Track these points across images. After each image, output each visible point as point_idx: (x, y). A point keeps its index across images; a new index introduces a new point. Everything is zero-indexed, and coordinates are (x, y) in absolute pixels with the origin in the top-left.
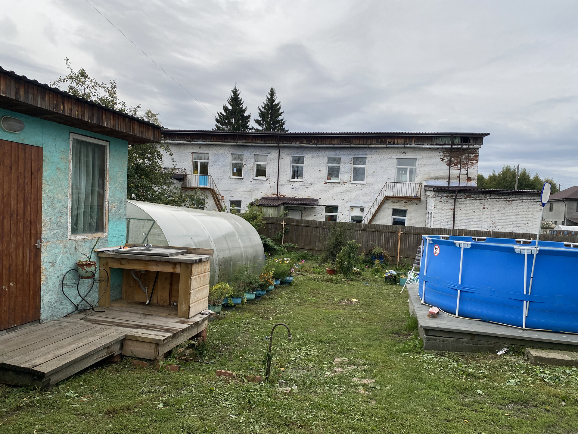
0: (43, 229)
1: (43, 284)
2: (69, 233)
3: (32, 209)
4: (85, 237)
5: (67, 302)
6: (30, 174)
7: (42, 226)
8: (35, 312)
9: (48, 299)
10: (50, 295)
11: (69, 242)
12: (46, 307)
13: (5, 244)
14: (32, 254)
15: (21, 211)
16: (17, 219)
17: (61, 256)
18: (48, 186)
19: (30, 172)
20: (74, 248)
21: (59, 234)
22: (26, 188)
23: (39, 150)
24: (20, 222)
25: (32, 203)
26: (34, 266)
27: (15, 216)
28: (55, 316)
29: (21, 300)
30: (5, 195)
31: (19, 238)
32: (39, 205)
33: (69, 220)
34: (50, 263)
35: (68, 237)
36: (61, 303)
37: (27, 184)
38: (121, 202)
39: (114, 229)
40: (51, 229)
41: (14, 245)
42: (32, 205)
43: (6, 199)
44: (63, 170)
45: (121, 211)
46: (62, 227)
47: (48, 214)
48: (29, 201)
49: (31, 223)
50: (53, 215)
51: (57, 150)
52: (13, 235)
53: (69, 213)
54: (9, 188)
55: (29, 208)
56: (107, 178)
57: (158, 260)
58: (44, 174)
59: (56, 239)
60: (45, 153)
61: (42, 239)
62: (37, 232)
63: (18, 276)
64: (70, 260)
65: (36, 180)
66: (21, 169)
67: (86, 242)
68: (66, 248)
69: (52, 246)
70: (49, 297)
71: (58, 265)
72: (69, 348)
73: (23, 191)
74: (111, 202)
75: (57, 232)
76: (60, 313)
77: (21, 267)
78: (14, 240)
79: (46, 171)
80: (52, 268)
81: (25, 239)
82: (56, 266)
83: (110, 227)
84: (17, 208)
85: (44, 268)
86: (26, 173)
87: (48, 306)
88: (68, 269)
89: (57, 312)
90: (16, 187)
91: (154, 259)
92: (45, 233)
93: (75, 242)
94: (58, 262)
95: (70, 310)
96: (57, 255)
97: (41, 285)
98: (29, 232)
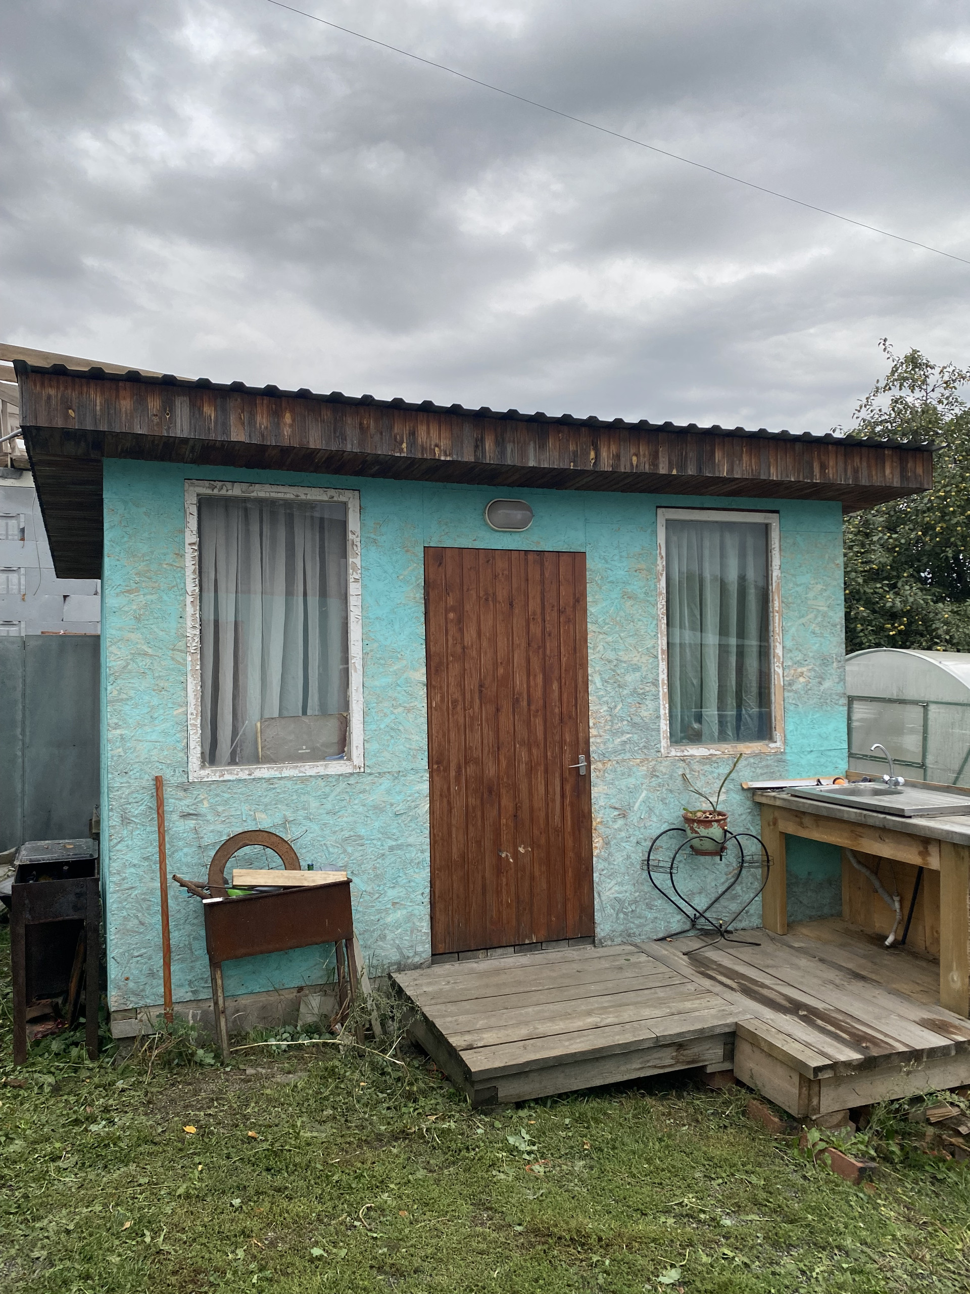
0: (593, 732)
1: (598, 856)
2: (664, 743)
3: (563, 690)
4: (712, 752)
5: (666, 906)
6: (555, 614)
7: (591, 724)
8: (581, 917)
9: (613, 891)
10: (620, 884)
11: (665, 763)
12: (609, 911)
13: (504, 763)
14: (568, 788)
15: (538, 693)
16: (529, 710)
17: (643, 795)
18: (601, 636)
19: (556, 608)
20: (680, 778)
21: (637, 744)
22: (548, 645)
23: (577, 559)
24: (535, 716)
25: (563, 675)
26: (572, 811)
27: (524, 703)
28: (634, 933)
29: (545, 886)
30: (499, 661)
31: (534, 751)
32: (580, 680)
33: (662, 712)
34: (615, 808)
35: (662, 750)
36: (650, 907)
37: (550, 635)
38: (825, 661)
39: (804, 732)
40: (615, 733)
41: (523, 767)
42: (563, 681)
43: (501, 671)
44: (642, 596)
45: (827, 684)
46: (647, 728)
47: (605, 699)
48: (556, 673)
49: (561, 720)
50: (617, 699)
51: (624, 554)
52: (521, 745)
53: (661, 694)
54: (508, 647)
55: (555, 686)
56: (776, 604)
57: (878, 824)
58: (592, 609)
59: (628, 755)
60: (593, 564)
61: (592, 755)
62: (578, 738)
63: (536, 832)
64: (671, 806)
65: (571, 626)
66: (534, 605)
67: (716, 765)
68: (658, 776)
69: (619, 769)
70: (617, 888)
71: (638, 816)
72: (579, 1024)
73: (541, 651)
74: (790, 663)
75: (629, 739)
76: (647, 928)
77: (542, 814)
78: (524, 755)
79: (595, 602)
80: (620, 822)
81: (549, 754)
82: (633, 818)
83: (790, 727)
84: (529, 687)
85: (598, 820)
86: (548, 610)
87: (614, 910)
88: (665, 827)
89: (638, 926)
90: (524, 645)
91: (870, 822)
92: (598, 741)
93: (682, 764)
94: (636, 808)
95: (675, 927)
96: (633, 791)
97: (594, 859)
98: (557, 738)
